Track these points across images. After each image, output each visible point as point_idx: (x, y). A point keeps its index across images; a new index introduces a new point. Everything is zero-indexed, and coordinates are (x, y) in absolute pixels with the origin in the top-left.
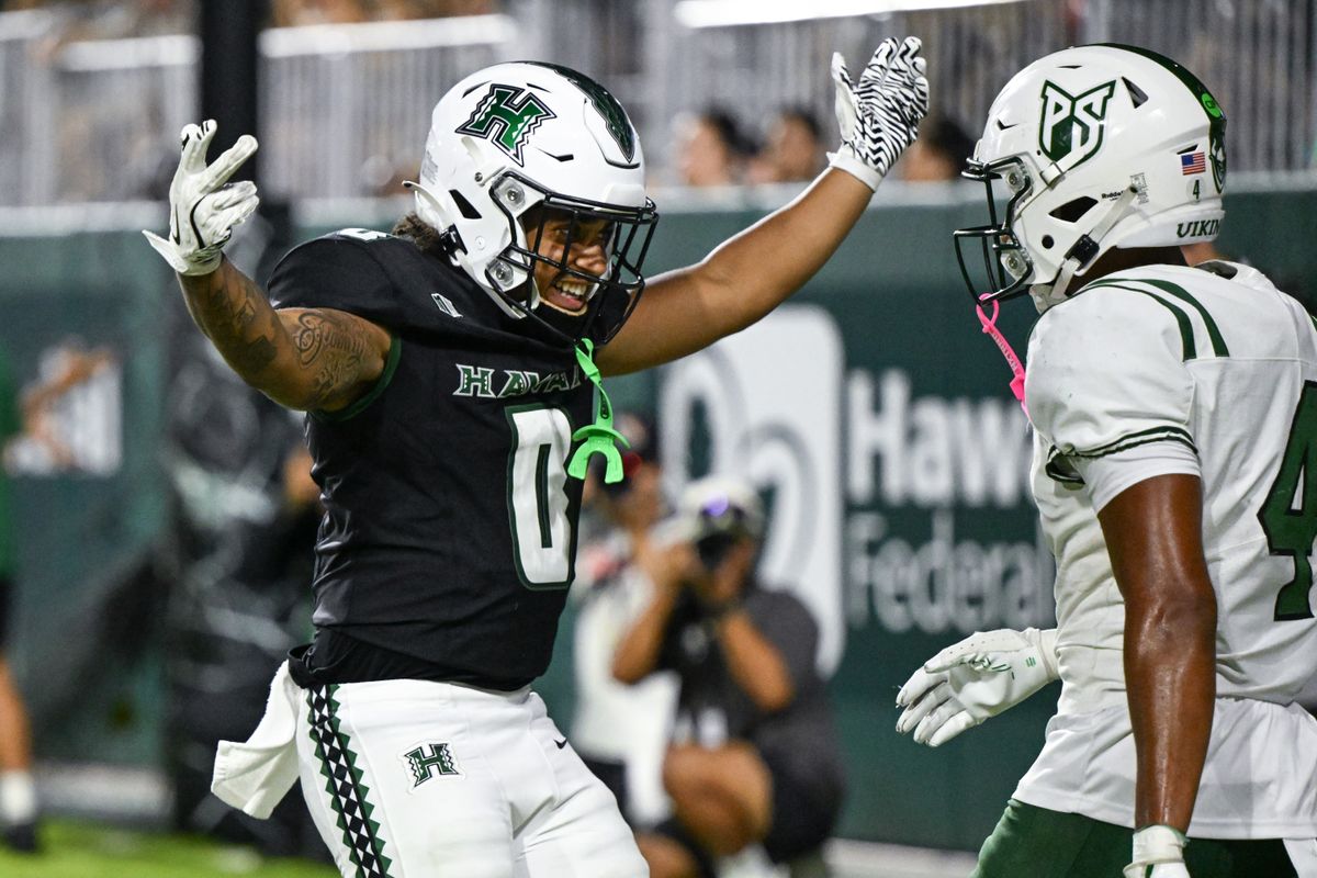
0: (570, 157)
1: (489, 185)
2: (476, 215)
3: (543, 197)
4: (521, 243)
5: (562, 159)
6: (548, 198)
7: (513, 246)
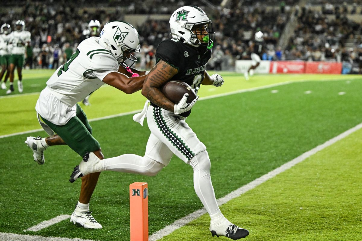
0: (195, 17)
1: (184, 27)
2: (184, 33)
3: (193, 24)
4: (193, 34)
5: (194, 17)
6: (194, 24)
7: (192, 35)
